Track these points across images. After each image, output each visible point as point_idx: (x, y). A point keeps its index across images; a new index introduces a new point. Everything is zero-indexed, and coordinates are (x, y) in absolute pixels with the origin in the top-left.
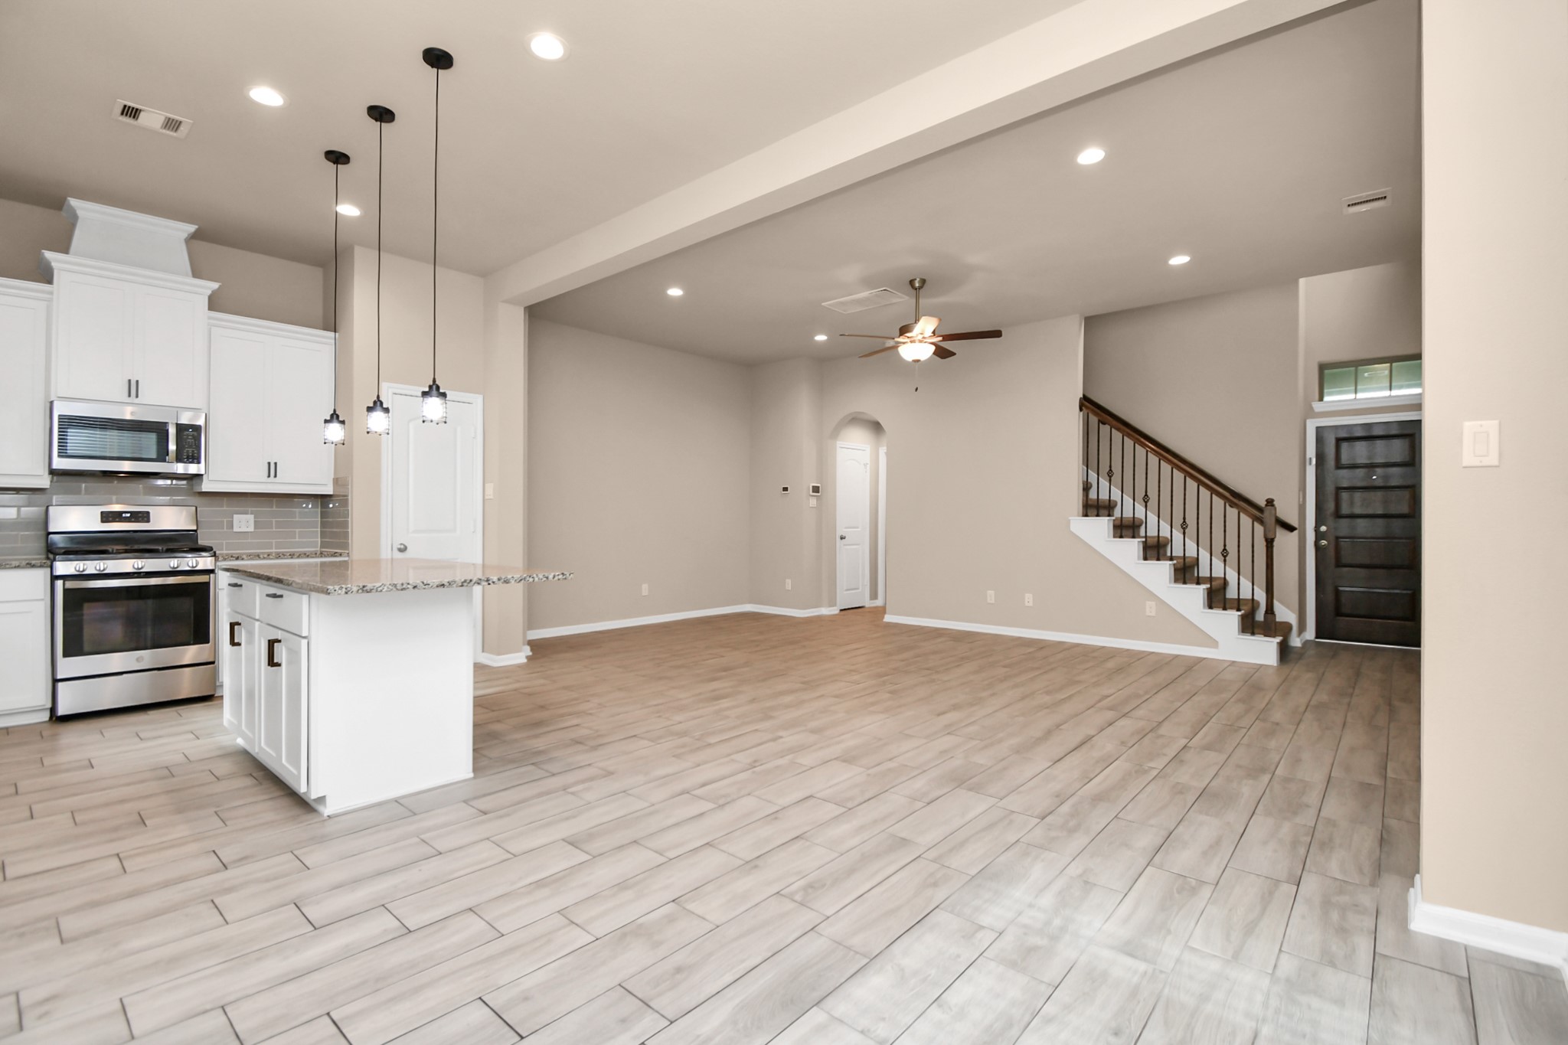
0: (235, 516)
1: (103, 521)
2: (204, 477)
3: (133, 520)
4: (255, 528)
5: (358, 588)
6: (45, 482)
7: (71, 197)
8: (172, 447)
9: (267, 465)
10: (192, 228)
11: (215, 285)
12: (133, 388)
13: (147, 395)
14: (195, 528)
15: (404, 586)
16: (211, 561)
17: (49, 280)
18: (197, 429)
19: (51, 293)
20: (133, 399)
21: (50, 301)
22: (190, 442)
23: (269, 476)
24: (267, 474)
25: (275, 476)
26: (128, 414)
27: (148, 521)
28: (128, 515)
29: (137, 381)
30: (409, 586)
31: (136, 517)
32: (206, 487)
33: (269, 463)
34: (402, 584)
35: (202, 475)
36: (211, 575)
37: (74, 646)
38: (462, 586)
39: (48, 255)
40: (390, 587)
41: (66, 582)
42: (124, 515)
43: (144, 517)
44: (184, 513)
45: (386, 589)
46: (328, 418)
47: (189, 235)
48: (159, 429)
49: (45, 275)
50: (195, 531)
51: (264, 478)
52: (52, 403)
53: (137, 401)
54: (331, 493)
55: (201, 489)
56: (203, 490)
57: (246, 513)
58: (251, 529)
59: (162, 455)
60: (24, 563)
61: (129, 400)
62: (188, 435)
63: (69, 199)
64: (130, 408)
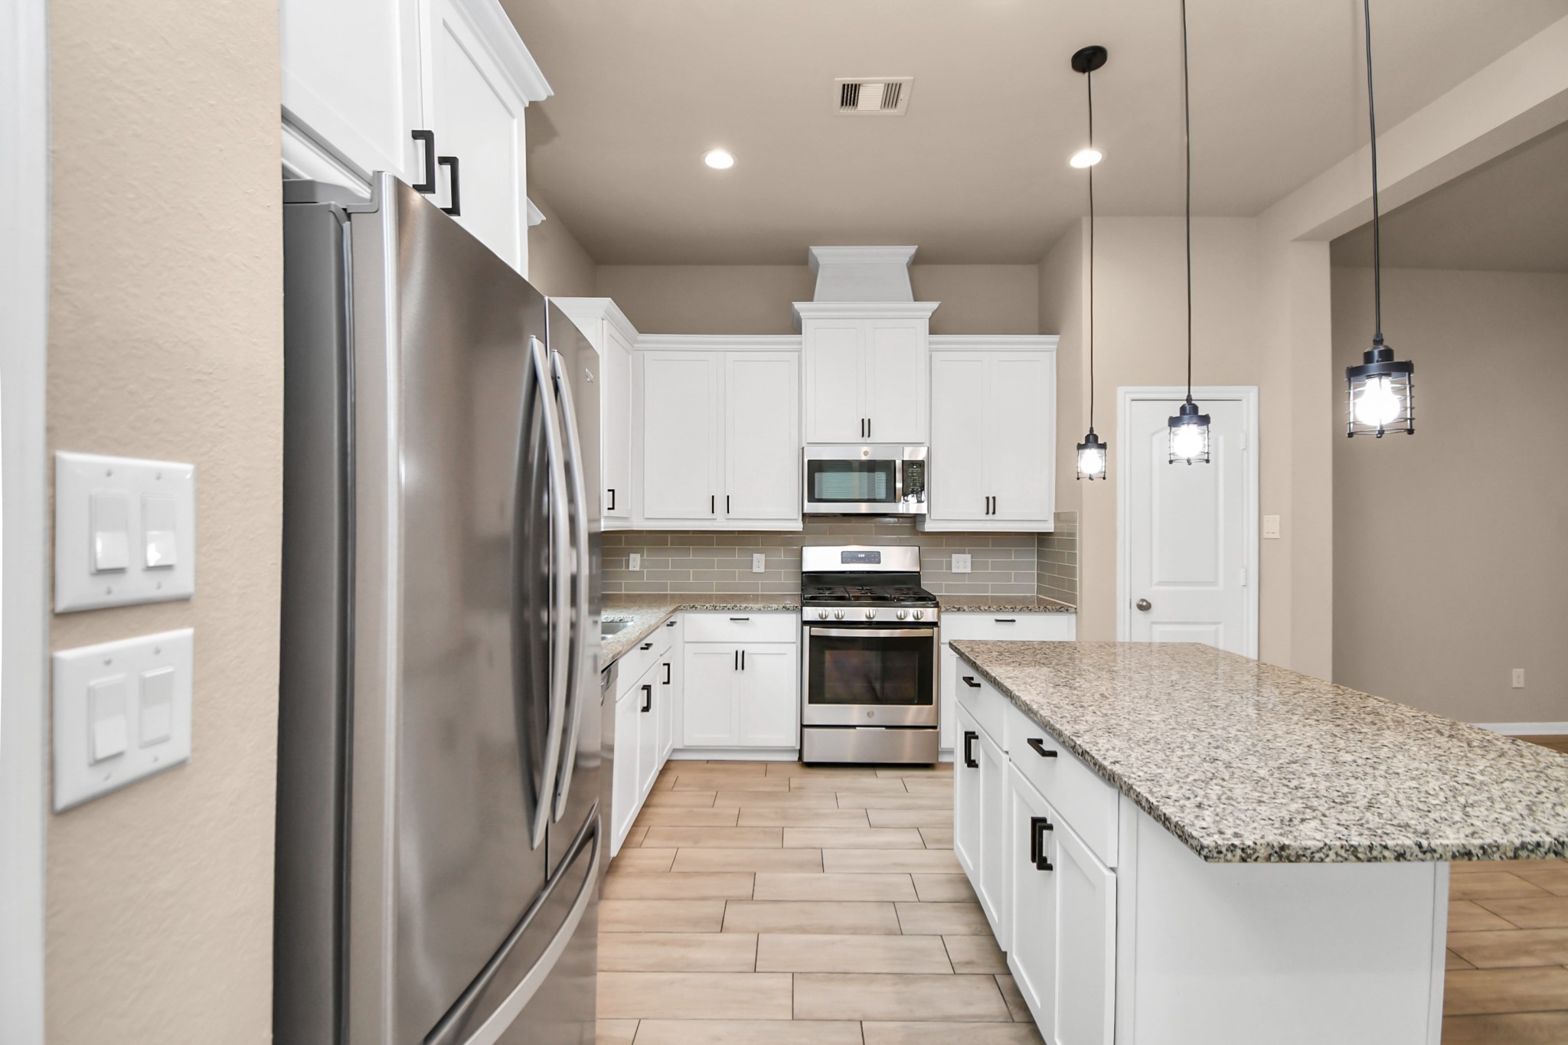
0: (953, 555)
1: (842, 562)
2: (927, 517)
3: (867, 561)
4: (972, 569)
5: (1270, 851)
6: (798, 526)
7: (813, 245)
8: (899, 485)
9: (985, 501)
10: (911, 250)
11: (934, 305)
12: (866, 427)
13: (877, 435)
14: (918, 570)
15: (1375, 853)
16: (933, 612)
17: (798, 330)
18: (920, 464)
19: (800, 343)
20: (866, 439)
21: (800, 351)
22: (915, 477)
23: (988, 513)
24: (986, 511)
25: (994, 513)
26: (861, 454)
27: (880, 562)
28: (863, 556)
29: (869, 420)
30: (1386, 853)
31: (868, 557)
32: (929, 527)
33: (988, 498)
34: (1371, 848)
35: (925, 515)
36: (935, 629)
37: (818, 692)
38: (1516, 857)
39: (797, 305)
40: (1342, 852)
41: (812, 629)
42: (859, 556)
43: (876, 557)
44: (909, 554)
45: (1332, 854)
46: (1083, 442)
47: (910, 258)
48: (887, 466)
49: (795, 327)
50: (919, 572)
51: (984, 516)
52: (803, 449)
53: (869, 440)
54: (1053, 531)
55: (924, 529)
56: (926, 530)
57: (964, 553)
58: (968, 570)
59: (892, 496)
60: (781, 606)
61: (862, 440)
62: (912, 473)
63: (811, 247)
64: (865, 448)
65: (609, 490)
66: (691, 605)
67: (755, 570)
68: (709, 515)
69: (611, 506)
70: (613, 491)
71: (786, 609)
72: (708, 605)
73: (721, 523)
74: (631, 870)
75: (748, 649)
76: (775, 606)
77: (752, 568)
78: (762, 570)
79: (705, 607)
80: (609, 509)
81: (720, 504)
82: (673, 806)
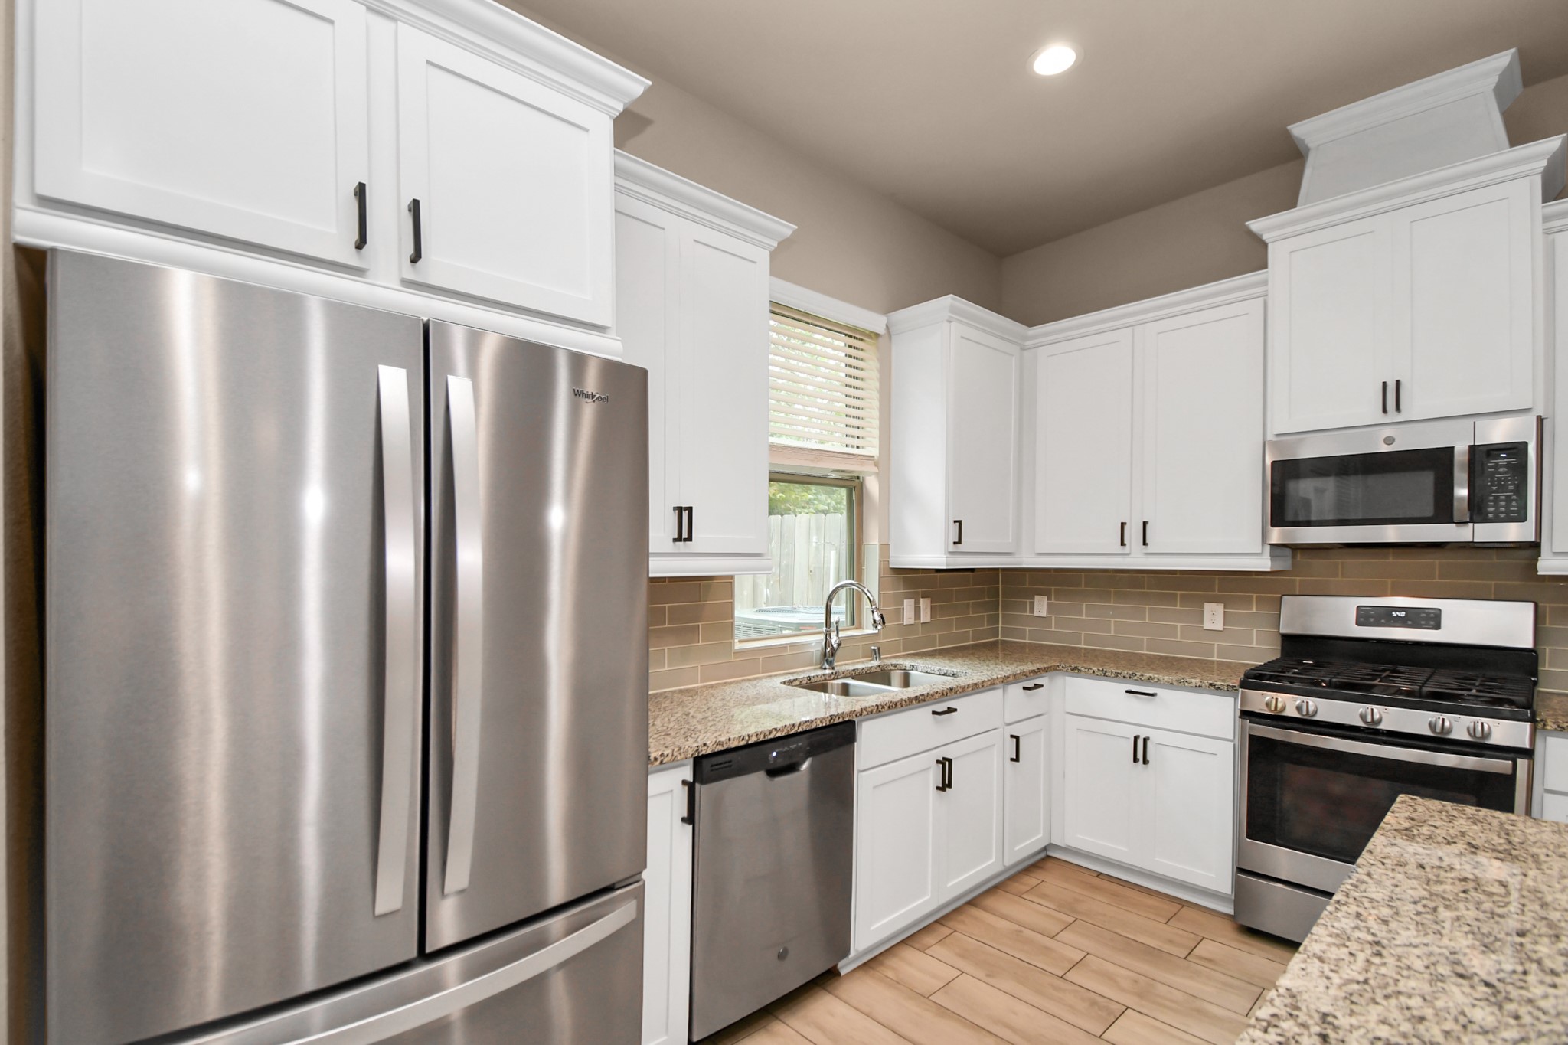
1: (1360, 624)
3: (1409, 622)
6: (1265, 562)
8: (1461, 492)
12: (1392, 396)
13: (1415, 405)
14: (1529, 645)
17: (1261, 265)
18: (1516, 450)
19: (1262, 283)
20: (1390, 416)
21: (1261, 295)
26: (1383, 442)
27: (1437, 626)
28: (1403, 614)
29: (1399, 382)
31: (1413, 618)
35: (1533, 544)
36: (1521, 760)
39: (1260, 224)
41: (1254, 724)
42: (1394, 614)
43: (1433, 619)
47: (1502, 78)
48: (1438, 460)
49: (1255, 259)
50: (1532, 650)
52: (1266, 444)
53: (1400, 418)
59: (1443, 512)
60: (1206, 683)
61: (1382, 419)
62: (1497, 466)
63: (1289, 127)
64: (1387, 432)
65: (955, 522)
66: (1073, 666)
67: (1207, 625)
68: (1119, 549)
69: (957, 540)
70: (960, 522)
71: (1215, 688)
72: (1095, 669)
73: (1136, 560)
74: (890, 974)
75: (1155, 737)
76: (1196, 681)
77: (1202, 622)
78: (1219, 626)
79: (1091, 671)
80: (955, 543)
81: (1134, 534)
82: (1004, 917)
